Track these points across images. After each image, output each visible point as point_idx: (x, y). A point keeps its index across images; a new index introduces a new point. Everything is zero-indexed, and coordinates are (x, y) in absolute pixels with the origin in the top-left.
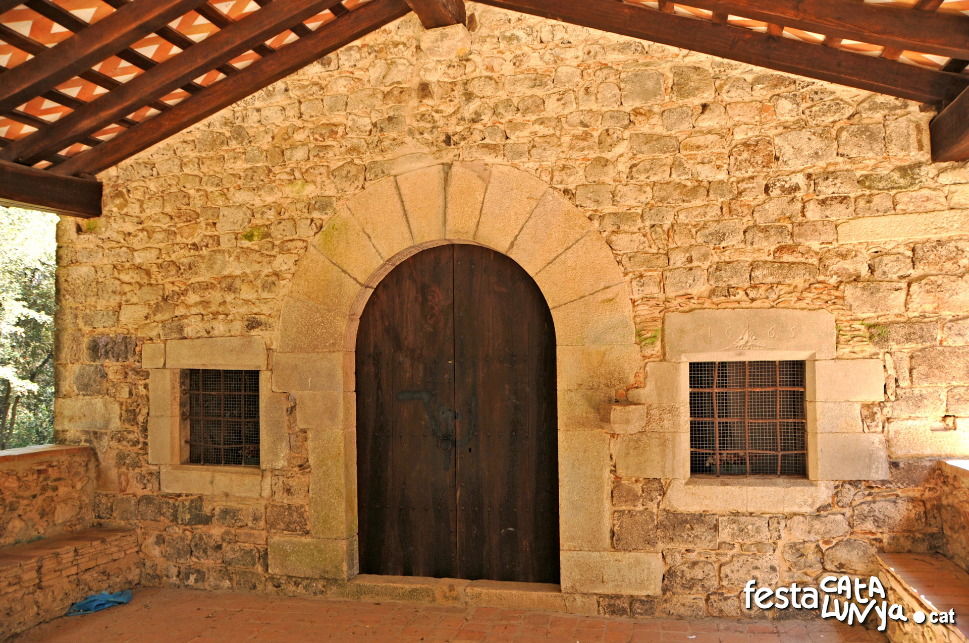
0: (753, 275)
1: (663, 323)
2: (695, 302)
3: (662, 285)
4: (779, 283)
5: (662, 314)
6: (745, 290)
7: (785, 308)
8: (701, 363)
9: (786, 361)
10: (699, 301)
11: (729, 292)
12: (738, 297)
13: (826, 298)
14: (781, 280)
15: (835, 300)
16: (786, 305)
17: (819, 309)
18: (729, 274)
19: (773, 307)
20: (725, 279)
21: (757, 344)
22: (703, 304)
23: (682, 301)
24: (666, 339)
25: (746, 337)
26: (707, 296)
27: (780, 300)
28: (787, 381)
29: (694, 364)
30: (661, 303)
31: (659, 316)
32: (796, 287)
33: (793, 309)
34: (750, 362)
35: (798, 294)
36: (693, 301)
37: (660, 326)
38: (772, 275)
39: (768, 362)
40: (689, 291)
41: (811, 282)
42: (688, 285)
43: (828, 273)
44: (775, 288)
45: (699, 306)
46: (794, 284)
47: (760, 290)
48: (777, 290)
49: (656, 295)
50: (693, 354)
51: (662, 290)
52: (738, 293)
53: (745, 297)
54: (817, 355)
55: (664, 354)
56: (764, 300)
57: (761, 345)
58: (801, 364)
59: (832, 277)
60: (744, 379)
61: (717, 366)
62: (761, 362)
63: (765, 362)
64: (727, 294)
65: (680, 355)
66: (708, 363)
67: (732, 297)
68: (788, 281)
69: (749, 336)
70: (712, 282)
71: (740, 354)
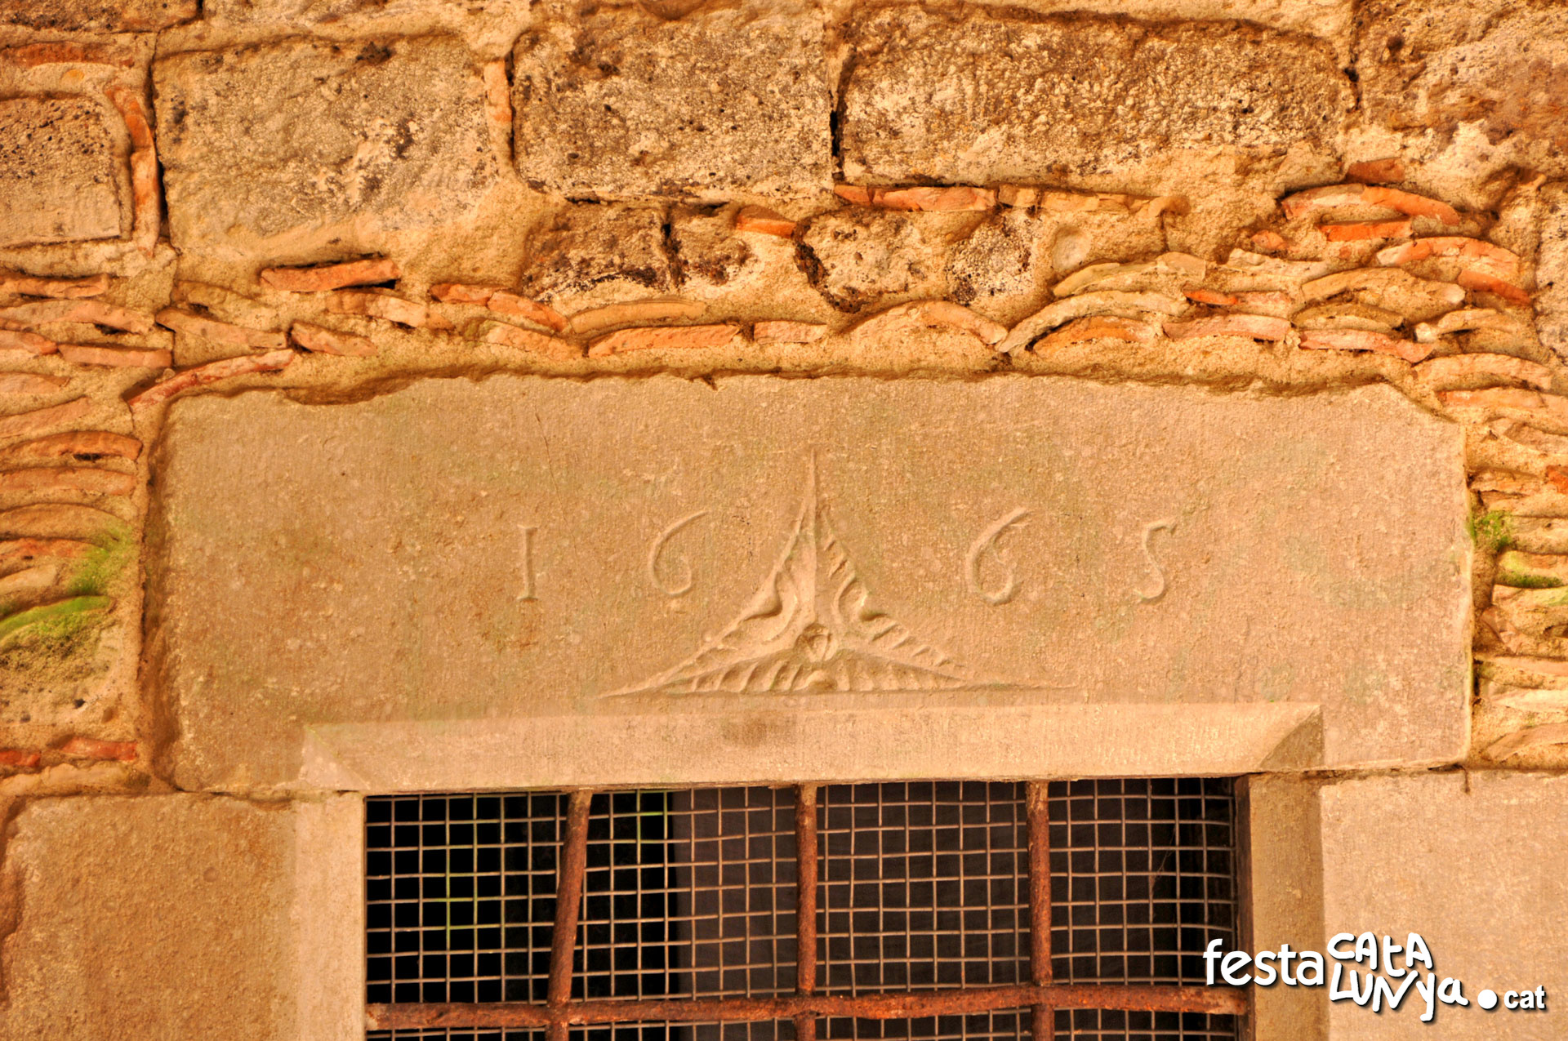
0: (855, 110)
1: (154, 483)
2: (414, 315)
3: (145, 171)
4: (1054, 182)
5: (145, 411)
6: (797, 233)
7: (1094, 371)
8: (461, 804)
9: (1109, 785)
10: (446, 312)
11: (671, 246)
12: (742, 286)
13: (1403, 296)
14: (1069, 154)
15: (1470, 316)
16: (1106, 347)
17: (1353, 380)
18: (674, 101)
19: (1003, 365)
20: (646, 142)
21: (885, 650)
22: (473, 332)
23: (308, 308)
24: (179, 612)
25: (801, 598)
26: (503, 273)
27: (1056, 314)
28: (1112, 940)
29: (406, 806)
30: (141, 322)
31: (122, 422)
32: (1177, 210)
33: (1157, 379)
34: (836, 792)
35: (1195, 270)
36: (391, 307)
37: (129, 509)
38: (998, 112)
39: (975, 788)
40: (367, 230)
41: (1291, 172)
42: (355, 180)
43: (1422, 108)
44: (1019, 218)
45: (443, 351)
46: (1165, 192)
47: (912, 234)
48: (1037, 236)
49: (99, 257)
50: (395, 733)
51: (149, 214)
52: (744, 256)
53: (795, 290)
54: (1332, 734)
55: (165, 734)
56: (941, 312)
57: (907, 657)
58: (1219, 809)
59: (1448, 133)
60: (792, 924)
61: (581, 827)
62: (921, 788)
63: (947, 788)
64: (659, 259)
65: (293, 738)
66: (516, 802)
67: (699, 288)
68: (1118, 168)
69: (824, 592)
70: (543, 162)
71: (756, 732)
